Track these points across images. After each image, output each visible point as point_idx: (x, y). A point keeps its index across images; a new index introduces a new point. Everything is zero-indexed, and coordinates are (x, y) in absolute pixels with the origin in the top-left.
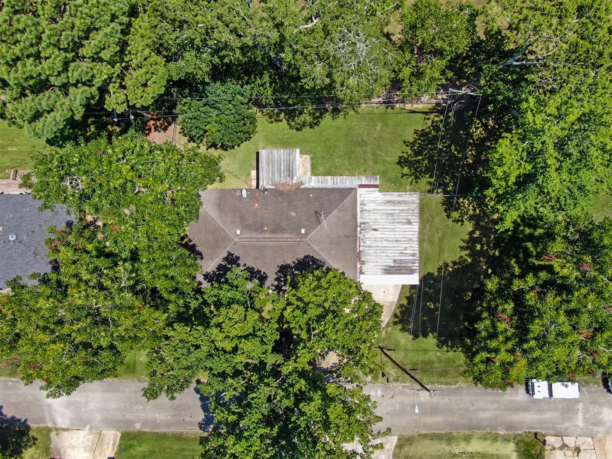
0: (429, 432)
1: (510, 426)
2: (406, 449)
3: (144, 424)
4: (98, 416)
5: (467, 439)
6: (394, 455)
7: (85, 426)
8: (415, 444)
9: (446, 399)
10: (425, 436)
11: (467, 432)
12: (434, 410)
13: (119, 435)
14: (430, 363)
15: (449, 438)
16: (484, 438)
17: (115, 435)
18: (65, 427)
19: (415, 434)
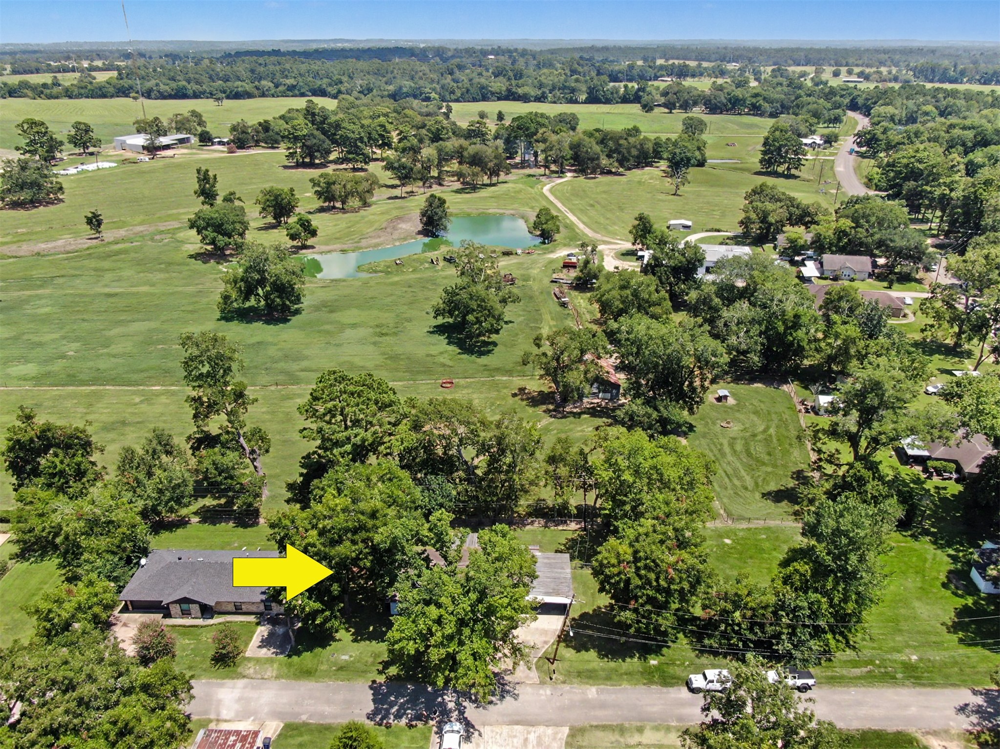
0: (600, 723)
1: (680, 719)
2: (579, 738)
3: (310, 717)
4: (266, 709)
5: (640, 730)
6: (567, 743)
7: (249, 718)
8: (586, 734)
9: (613, 696)
10: (596, 727)
11: (639, 724)
12: (603, 706)
13: (282, 725)
14: (593, 671)
15: (622, 730)
16: (657, 728)
17: (278, 726)
18: (228, 718)
19: (586, 724)
